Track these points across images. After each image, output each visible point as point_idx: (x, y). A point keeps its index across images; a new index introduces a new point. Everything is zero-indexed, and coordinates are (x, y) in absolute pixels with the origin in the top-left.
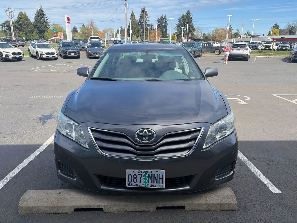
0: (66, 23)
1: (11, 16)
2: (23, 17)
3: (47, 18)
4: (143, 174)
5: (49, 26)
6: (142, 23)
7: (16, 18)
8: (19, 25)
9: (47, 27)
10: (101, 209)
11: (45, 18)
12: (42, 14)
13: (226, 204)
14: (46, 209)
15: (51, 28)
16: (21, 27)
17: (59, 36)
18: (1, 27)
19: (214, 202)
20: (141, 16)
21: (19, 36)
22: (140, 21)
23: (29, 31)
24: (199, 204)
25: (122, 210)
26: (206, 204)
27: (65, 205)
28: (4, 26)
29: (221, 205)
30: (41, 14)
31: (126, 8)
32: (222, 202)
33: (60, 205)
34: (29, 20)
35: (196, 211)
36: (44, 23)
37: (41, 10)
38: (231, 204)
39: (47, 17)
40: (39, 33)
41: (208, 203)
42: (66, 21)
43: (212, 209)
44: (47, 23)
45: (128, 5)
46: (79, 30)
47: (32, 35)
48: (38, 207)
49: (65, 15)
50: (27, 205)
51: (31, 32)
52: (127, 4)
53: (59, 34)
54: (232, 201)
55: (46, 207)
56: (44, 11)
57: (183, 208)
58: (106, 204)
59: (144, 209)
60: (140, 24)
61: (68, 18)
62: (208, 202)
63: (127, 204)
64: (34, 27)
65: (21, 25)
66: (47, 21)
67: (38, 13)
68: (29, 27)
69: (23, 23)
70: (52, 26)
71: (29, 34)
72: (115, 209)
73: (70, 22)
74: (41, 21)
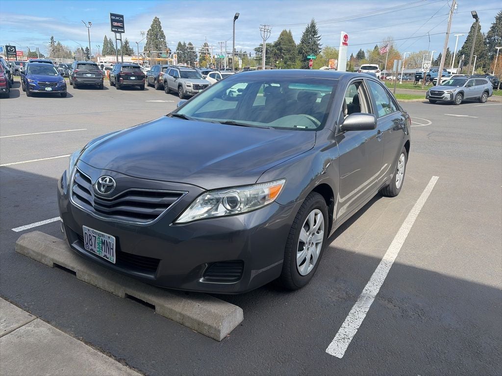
0: (341, 44)
1: (265, 37)
2: (286, 37)
3: (319, 39)
4: (97, 237)
5: (320, 51)
6: (495, 39)
7: (276, 40)
8: (278, 49)
9: (316, 52)
10: (74, 273)
11: (316, 37)
12: (314, 32)
13: (206, 325)
14: (33, 254)
15: (321, 53)
16: (281, 52)
17: (329, 66)
18: (255, 52)
19: (191, 315)
20: (493, 27)
21: (276, 66)
22: (489, 37)
23: (290, 58)
24: (171, 310)
25: (92, 283)
26: (180, 314)
27: (47, 255)
28: (259, 52)
29: (199, 323)
30: (311, 31)
31: (452, 12)
32: (201, 320)
33: (44, 253)
34: (294, 42)
35: (166, 320)
36: (313, 45)
37: (313, 26)
38: (212, 327)
39: (319, 37)
40: (303, 61)
41: (182, 312)
42: (342, 40)
43: (187, 324)
44: (317, 45)
45: (456, 8)
46: (366, 55)
47: (293, 63)
48: (28, 249)
49: (342, 32)
50: (22, 244)
51: (292, 59)
52: (456, 5)
53: (330, 63)
54: (216, 323)
56: (317, 27)
57: (153, 307)
58: (80, 268)
59: (112, 290)
60: (489, 43)
61: (346, 37)
62: (184, 312)
63: (97, 276)
64: (297, 52)
65: (280, 50)
66: (318, 43)
67: (307, 31)
68: (291, 52)
69: (284, 47)
70: (324, 50)
71: (288, 63)
72: (86, 278)
73: (347, 42)
74: (309, 43)
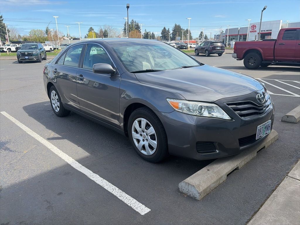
4: (263, 126)
14: (214, 185)
27: (222, 175)
48: (210, 186)
55: (214, 183)
58: (239, 162)
